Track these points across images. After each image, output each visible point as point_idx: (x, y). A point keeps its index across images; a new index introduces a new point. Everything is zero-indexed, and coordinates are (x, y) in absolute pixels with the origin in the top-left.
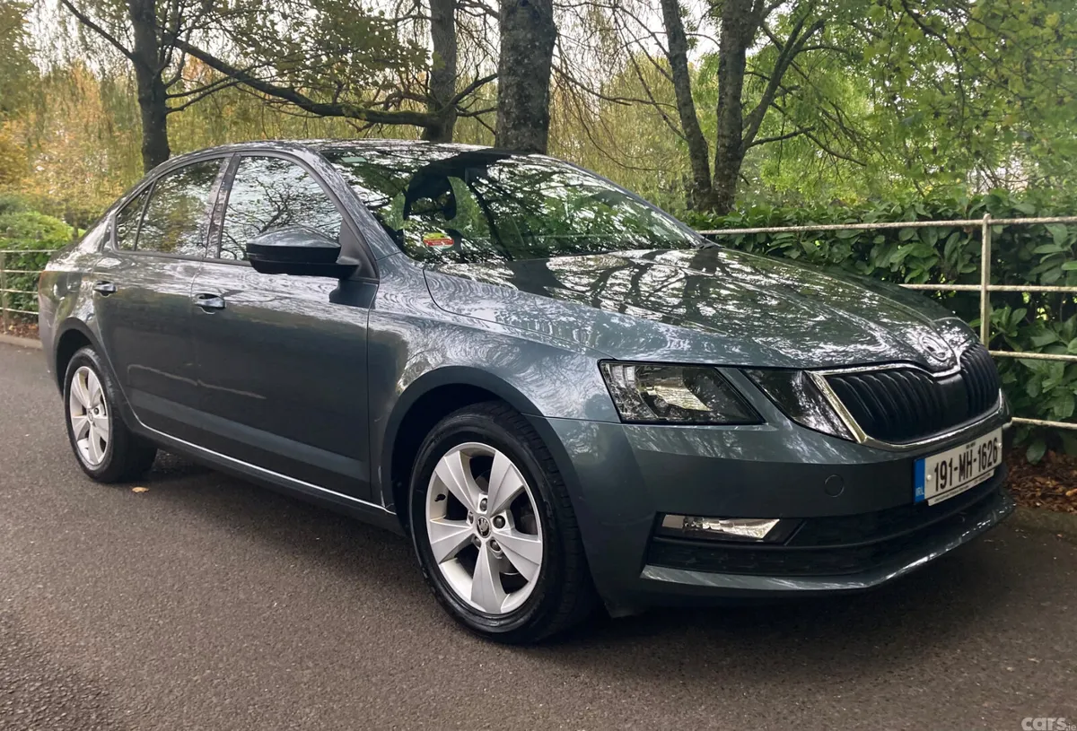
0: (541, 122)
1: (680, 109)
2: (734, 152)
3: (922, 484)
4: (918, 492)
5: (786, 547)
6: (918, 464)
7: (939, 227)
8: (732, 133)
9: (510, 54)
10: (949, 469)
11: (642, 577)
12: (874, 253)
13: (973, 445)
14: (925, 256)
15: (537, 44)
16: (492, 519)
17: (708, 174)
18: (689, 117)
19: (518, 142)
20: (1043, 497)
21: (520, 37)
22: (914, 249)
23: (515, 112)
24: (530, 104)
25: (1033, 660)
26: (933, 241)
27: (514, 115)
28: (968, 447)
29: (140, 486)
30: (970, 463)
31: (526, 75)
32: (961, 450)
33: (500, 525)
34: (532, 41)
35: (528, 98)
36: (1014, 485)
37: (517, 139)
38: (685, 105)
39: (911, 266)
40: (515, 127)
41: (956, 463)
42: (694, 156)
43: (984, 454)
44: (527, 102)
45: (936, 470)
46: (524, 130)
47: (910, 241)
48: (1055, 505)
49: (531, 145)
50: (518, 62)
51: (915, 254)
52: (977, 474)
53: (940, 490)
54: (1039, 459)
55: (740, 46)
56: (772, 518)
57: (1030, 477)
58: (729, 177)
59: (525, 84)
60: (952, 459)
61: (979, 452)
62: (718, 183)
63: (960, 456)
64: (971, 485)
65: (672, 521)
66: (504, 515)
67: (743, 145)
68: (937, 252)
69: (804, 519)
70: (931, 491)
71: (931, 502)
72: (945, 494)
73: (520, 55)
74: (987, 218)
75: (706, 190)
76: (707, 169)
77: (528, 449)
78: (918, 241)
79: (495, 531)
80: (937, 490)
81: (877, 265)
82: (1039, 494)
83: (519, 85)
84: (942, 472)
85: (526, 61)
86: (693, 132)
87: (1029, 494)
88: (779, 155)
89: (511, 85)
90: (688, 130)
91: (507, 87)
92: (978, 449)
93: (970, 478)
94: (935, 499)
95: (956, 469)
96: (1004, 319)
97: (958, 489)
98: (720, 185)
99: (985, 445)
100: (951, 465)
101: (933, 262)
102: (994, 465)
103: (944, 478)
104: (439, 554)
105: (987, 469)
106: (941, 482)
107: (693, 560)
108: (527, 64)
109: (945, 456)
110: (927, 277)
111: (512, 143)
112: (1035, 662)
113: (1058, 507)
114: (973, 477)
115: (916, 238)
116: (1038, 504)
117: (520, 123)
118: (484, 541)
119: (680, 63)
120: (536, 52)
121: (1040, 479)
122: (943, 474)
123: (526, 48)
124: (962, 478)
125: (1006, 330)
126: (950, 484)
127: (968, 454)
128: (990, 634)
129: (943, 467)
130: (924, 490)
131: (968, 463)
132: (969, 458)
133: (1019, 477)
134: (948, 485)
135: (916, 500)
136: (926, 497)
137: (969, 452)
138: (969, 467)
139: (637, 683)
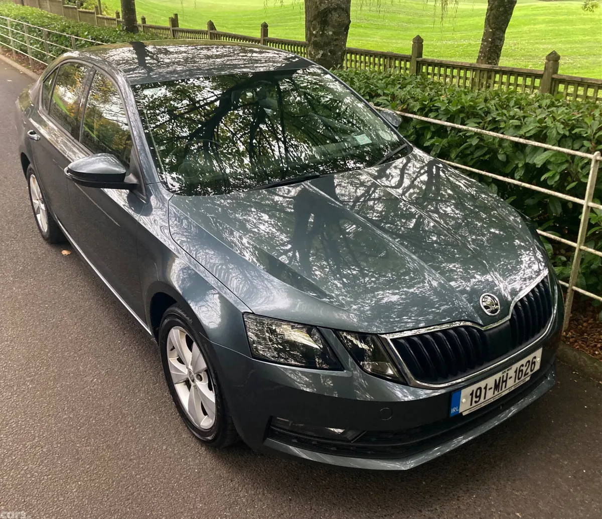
3: (458, 404)
4: (453, 410)
6: (454, 396)
10: (483, 391)
11: (264, 444)
13: (511, 369)
14: (559, 162)
16: (196, 374)
19: (329, 2)
22: (552, 156)
28: (504, 372)
29: (67, 249)
30: (506, 381)
32: (497, 376)
33: (200, 380)
41: (491, 385)
43: (521, 371)
45: (472, 394)
49: (338, 5)
52: (510, 385)
53: (474, 405)
60: (487, 384)
63: (496, 380)
64: (504, 394)
66: (202, 375)
68: (569, 158)
69: (364, 431)
70: (465, 406)
71: (464, 414)
72: (479, 405)
79: (197, 382)
80: (471, 405)
82: (599, 345)
84: (476, 394)
87: (593, 344)
92: (515, 370)
94: (468, 411)
95: (490, 388)
97: (492, 399)
99: (522, 365)
100: (486, 388)
101: (565, 166)
102: (530, 373)
103: (479, 396)
104: (175, 379)
105: (522, 378)
106: (474, 399)
109: (482, 384)
111: (325, 3)
114: (505, 389)
116: (597, 353)
122: (478, 394)
126: (485, 398)
127: (503, 376)
128: (502, 482)
129: (479, 390)
130: (458, 408)
131: (503, 382)
132: (505, 379)
133: (592, 328)
134: (482, 400)
135: (451, 416)
136: (460, 412)
137: (505, 374)
138: (504, 384)
139: (264, 494)
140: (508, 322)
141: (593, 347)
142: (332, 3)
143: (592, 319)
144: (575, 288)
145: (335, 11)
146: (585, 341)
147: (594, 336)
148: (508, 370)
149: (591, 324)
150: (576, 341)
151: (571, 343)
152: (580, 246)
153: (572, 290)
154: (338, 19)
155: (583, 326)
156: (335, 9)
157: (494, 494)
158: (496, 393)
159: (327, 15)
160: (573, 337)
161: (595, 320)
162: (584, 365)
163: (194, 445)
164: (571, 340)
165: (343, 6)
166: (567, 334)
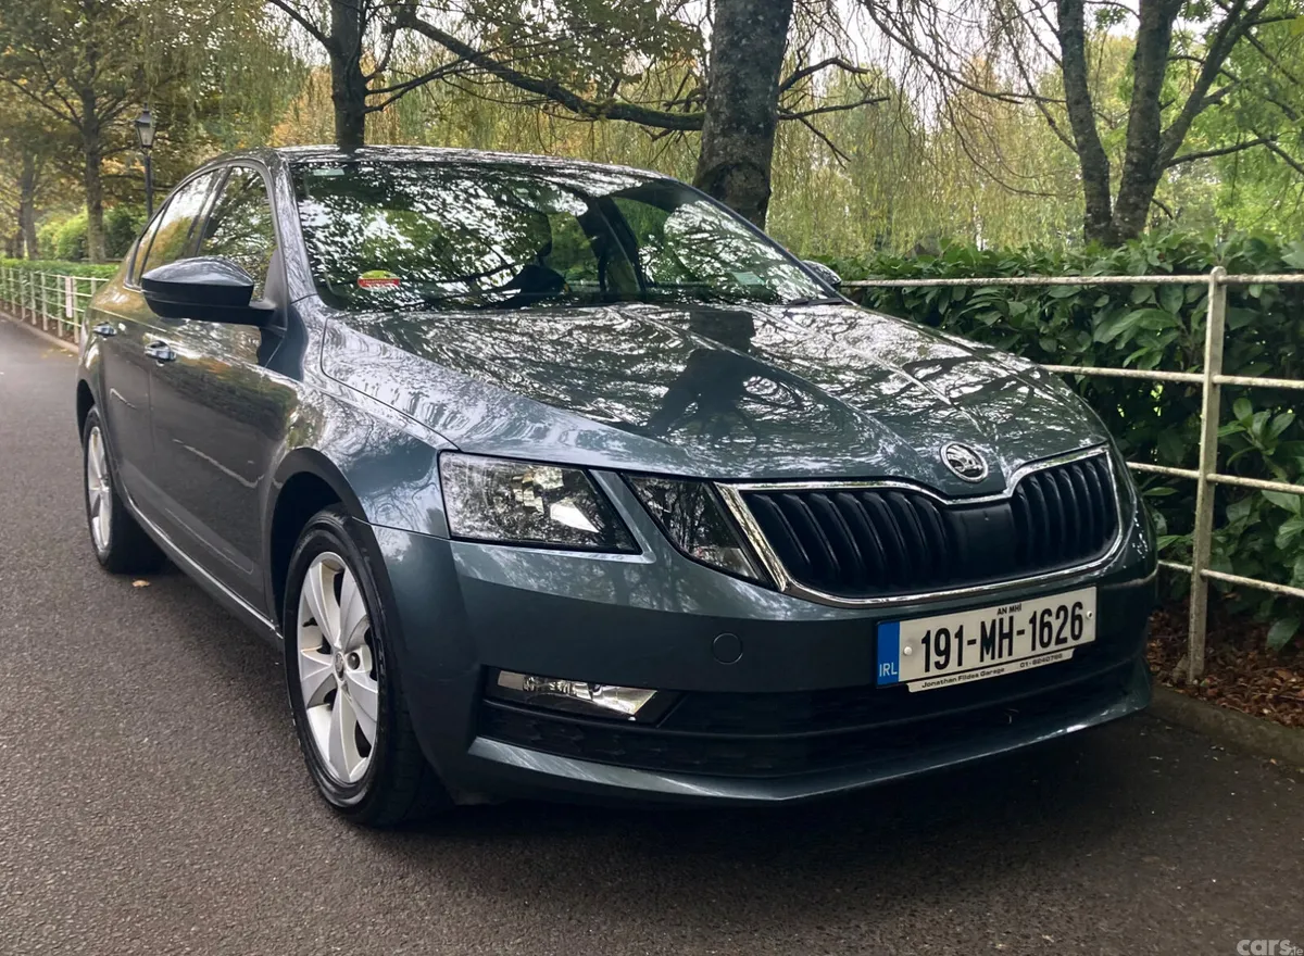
0: (761, 126)
1: (1069, 109)
2: (1144, 174)
3: (894, 657)
4: (884, 670)
5: (657, 730)
6: (882, 629)
7: (1186, 286)
8: (1143, 143)
9: (723, 33)
10: (954, 643)
11: (470, 752)
12: (1097, 319)
13: (1019, 608)
14: (1160, 328)
15: (761, 18)
16: (347, 655)
17: (1108, 203)
18: (1081, 121)
19: (726, 153)
20: (1277, 701)
21: (738, 10)
22: (1147, 318)
23: (725, 112)
24: (746, 102)
25: (1047, 937)
26: (1176, 306)
27: (723, 117)
28: (1000, 612)
29: (140, 579)
30: (1009, 635)
31: (743, 61)
32: (989, 615)
33: (356, 664)
34: (755, 14)
35: (744, 93)
36: (1241, 680)
37: (725, 149)
38: (1078, 102)
39: (1141, 341)
40: (724, 133)
41: (973, 633)
42: (1087, 176)
43: (1049, 625)
44: (742, 98)
45: (926, 640)
46: (736, 136)
47: (1144, 305)
48: (1289, 717)
49: (744, 158)
50: (733, 44)
51: (1144, 324)
52: (1022, 653)
53: (934, 671)
54: (1285, 641)
55: (1161, 17)
56: (649, 688)
57: (1270, 670)
58: (1136, 207)
59: (741, 74)
60: (961, 627)
61: (1033, 621)
62: (1119, 215)
63: (983, 623)
64: (1011, 669)
65: (508, 679)
66: (359, 652)
67: (1160, 162)
68: (1180, 323)
69: (684, 693)
70: (912, 668)
71: (913, 688)
72: (948, 678)
73: (737, 33)
74: (1216, 273)
75: (1103, 225)
76: (1106, 195)
77: (367, 565)
78: (1151, 306)
79: (349, 671)
80: (927, 670)
81: (1097, 337)
82: (1270, 696)
83: (734, 77)
84: (939, 647)
85: (744, 42)
86: (1087, 141)
87: (1258, 695)
88: (1232, 175)
89: (722, 76)
90: (1080, 139)
91: (718, 78)
92: (1031, 616)
93: (1005, 658)
94: (923, 682)
95: (972, 642)
96: (1257, 427)
97: (979, 672)
98: (1122, 219)
99: (1049, 613)
100: (959, 635)
101: (1172, 336)
102: (1071, 642)
103: (947, 652)
104: (307, 694)
105: (1053, 647)
106: (934, 658)
107: (538, 737)
108: (745, 45)
109: (951, 622)
110: (1158, 360)
111: (718, 155)
112: (1047, 941)
113: (1293, 717)
114: (1011, 658)
115: (1153, 301)
116: (1266, 711)
117: (730, 128)
118: (340, 683)
119: (1073, 44)
120: (759, 30)
121: (1283, 674)
122: (942, 647)
123: (745, 24)
124: (987, 658)
125: (1262, 443)
126: (960, 664)
127: (1001, 620)
128: (1021, 893)
129: (943, 637)
130: (896, 669)
131: (1003, 636)
132: (1006, 630)
133: (1256, 668)
134: (953, 666)
135: (880, 683)
136: (902, 679)
137: (1006, 617)
138: (1006, 642)
139: (468, 897)
140: (1008, 507)
141: (1256, 702)
142: (732, 155)
143: (1256, 652)
144: (1206, 572)
145: (739, 170)
146: (1240, 692)
147: (1260, 682)
148: (1012, 609)
149: (1252, 660)
150: (1220, 695)
151: (1209, 699)
152: (1206, 474)
153: (1203, 577)
154: (745, 185)
155: (1235, 665)
156: (738, 166)
157: (999, 908)
158: (988, 660)
159: (723, 176)
160: (1212, 687)
161: (1262, 652)
162: (1236, 732)
163: (333, 827)
164: (1210, 692)
165: (754, 160)
166: (1200, 681)
